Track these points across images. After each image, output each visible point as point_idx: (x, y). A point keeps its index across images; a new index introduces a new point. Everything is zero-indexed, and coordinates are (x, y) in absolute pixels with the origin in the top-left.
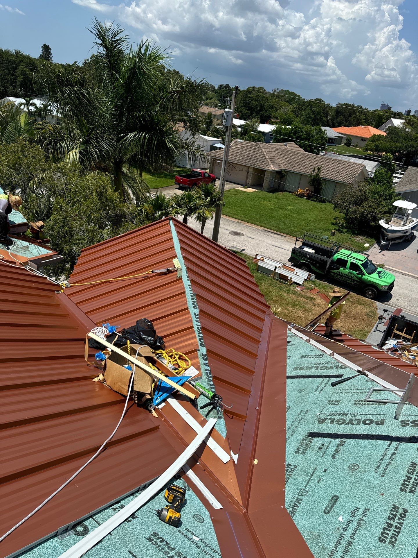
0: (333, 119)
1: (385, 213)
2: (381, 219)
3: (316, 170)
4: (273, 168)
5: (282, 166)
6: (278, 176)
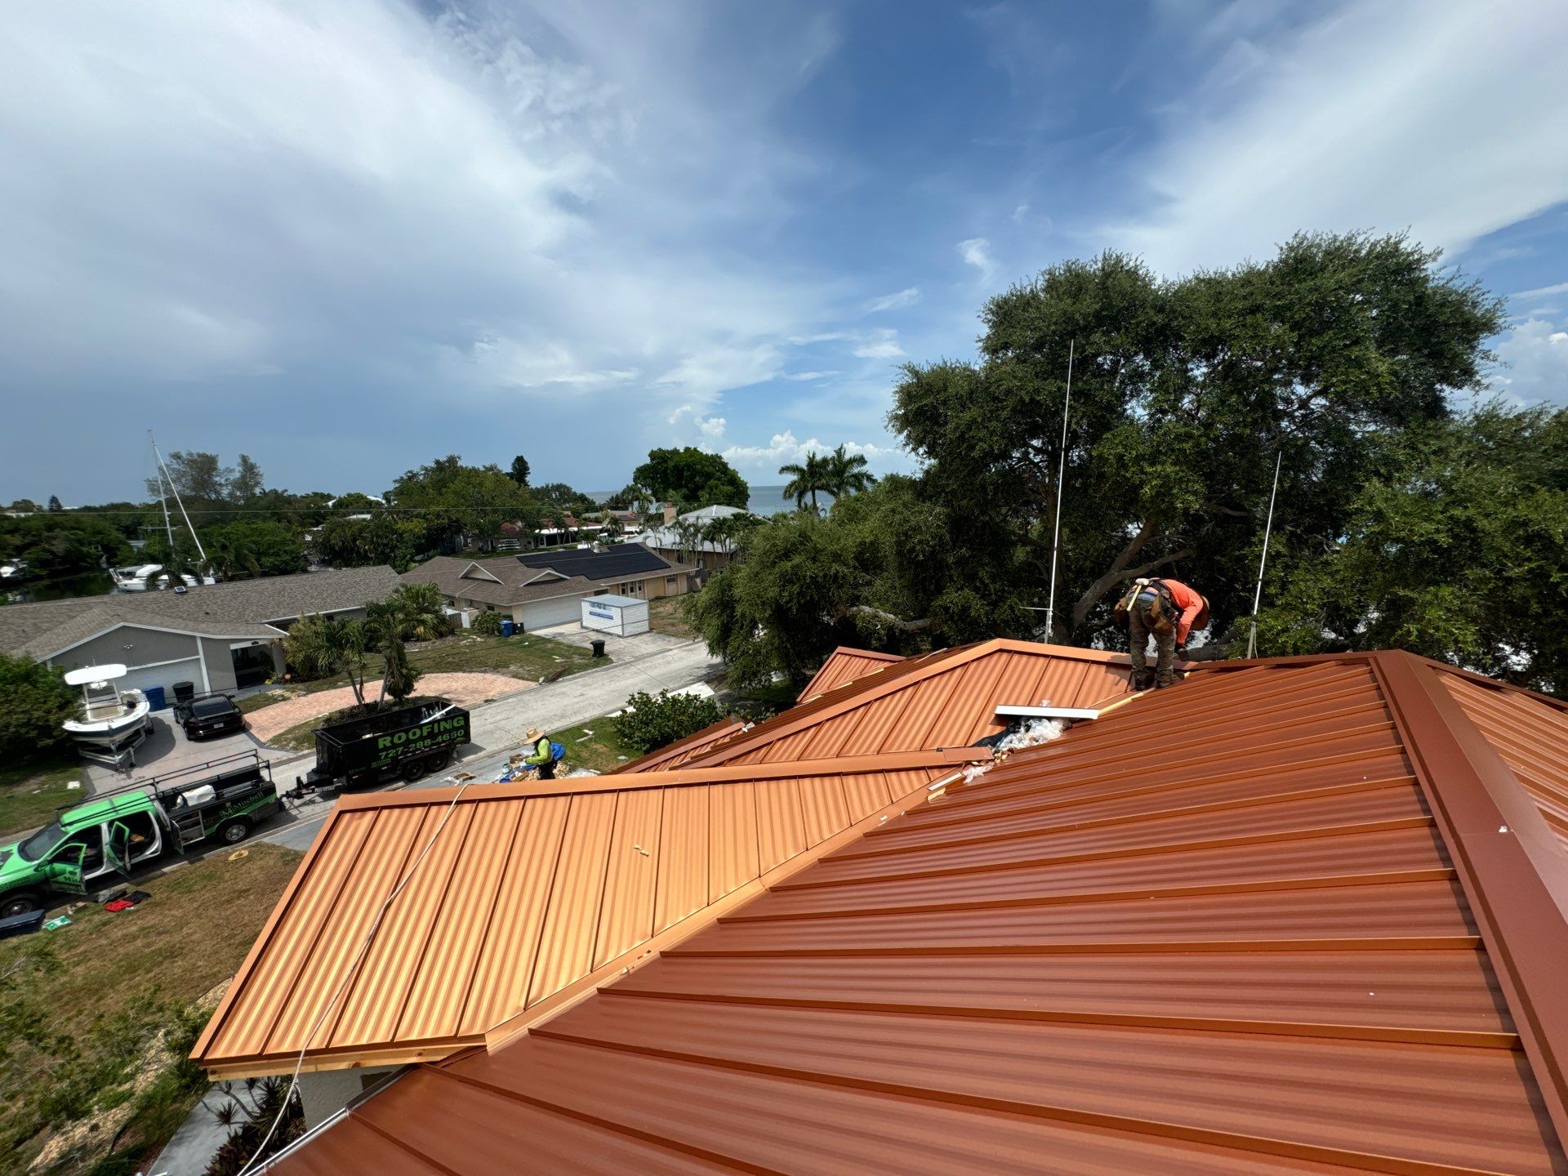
1: (61, 708)
2: (63, 723)
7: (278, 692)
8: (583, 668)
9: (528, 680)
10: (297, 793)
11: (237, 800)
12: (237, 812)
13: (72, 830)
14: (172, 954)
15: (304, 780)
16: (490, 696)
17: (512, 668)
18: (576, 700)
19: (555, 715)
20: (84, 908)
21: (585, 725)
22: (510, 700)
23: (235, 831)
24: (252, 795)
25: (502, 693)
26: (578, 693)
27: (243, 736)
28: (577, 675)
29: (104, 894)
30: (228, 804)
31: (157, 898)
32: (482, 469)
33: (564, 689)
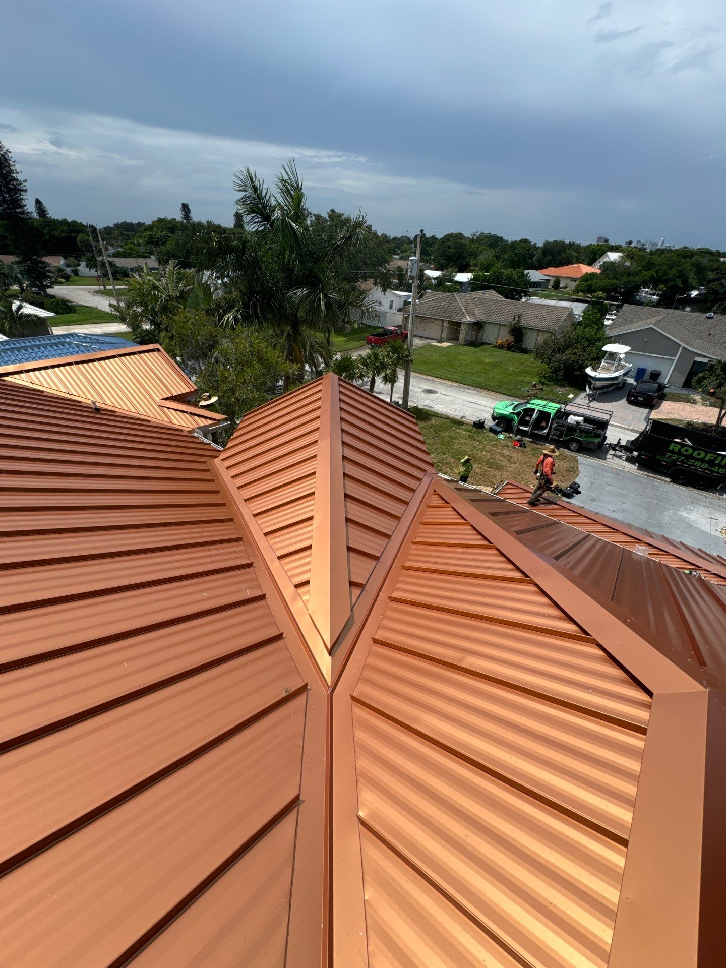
0: (539, 261)
2: (587, 367)
3: (517, 318)
4: (469, 319)
5: (480, 316)
6: (475, 327)
7: (697, 397)
10: (613, 447)
11: (584, 432)
12: (579, 437)
13: (529, 406)
14: (499, 468)
15: (623, 443)
20: (511, 437)
23: (574, 446)
24: (590, 433)
27: (646, 411)
29: (519, 437)
30: (578, 431)
31: (527, 450)
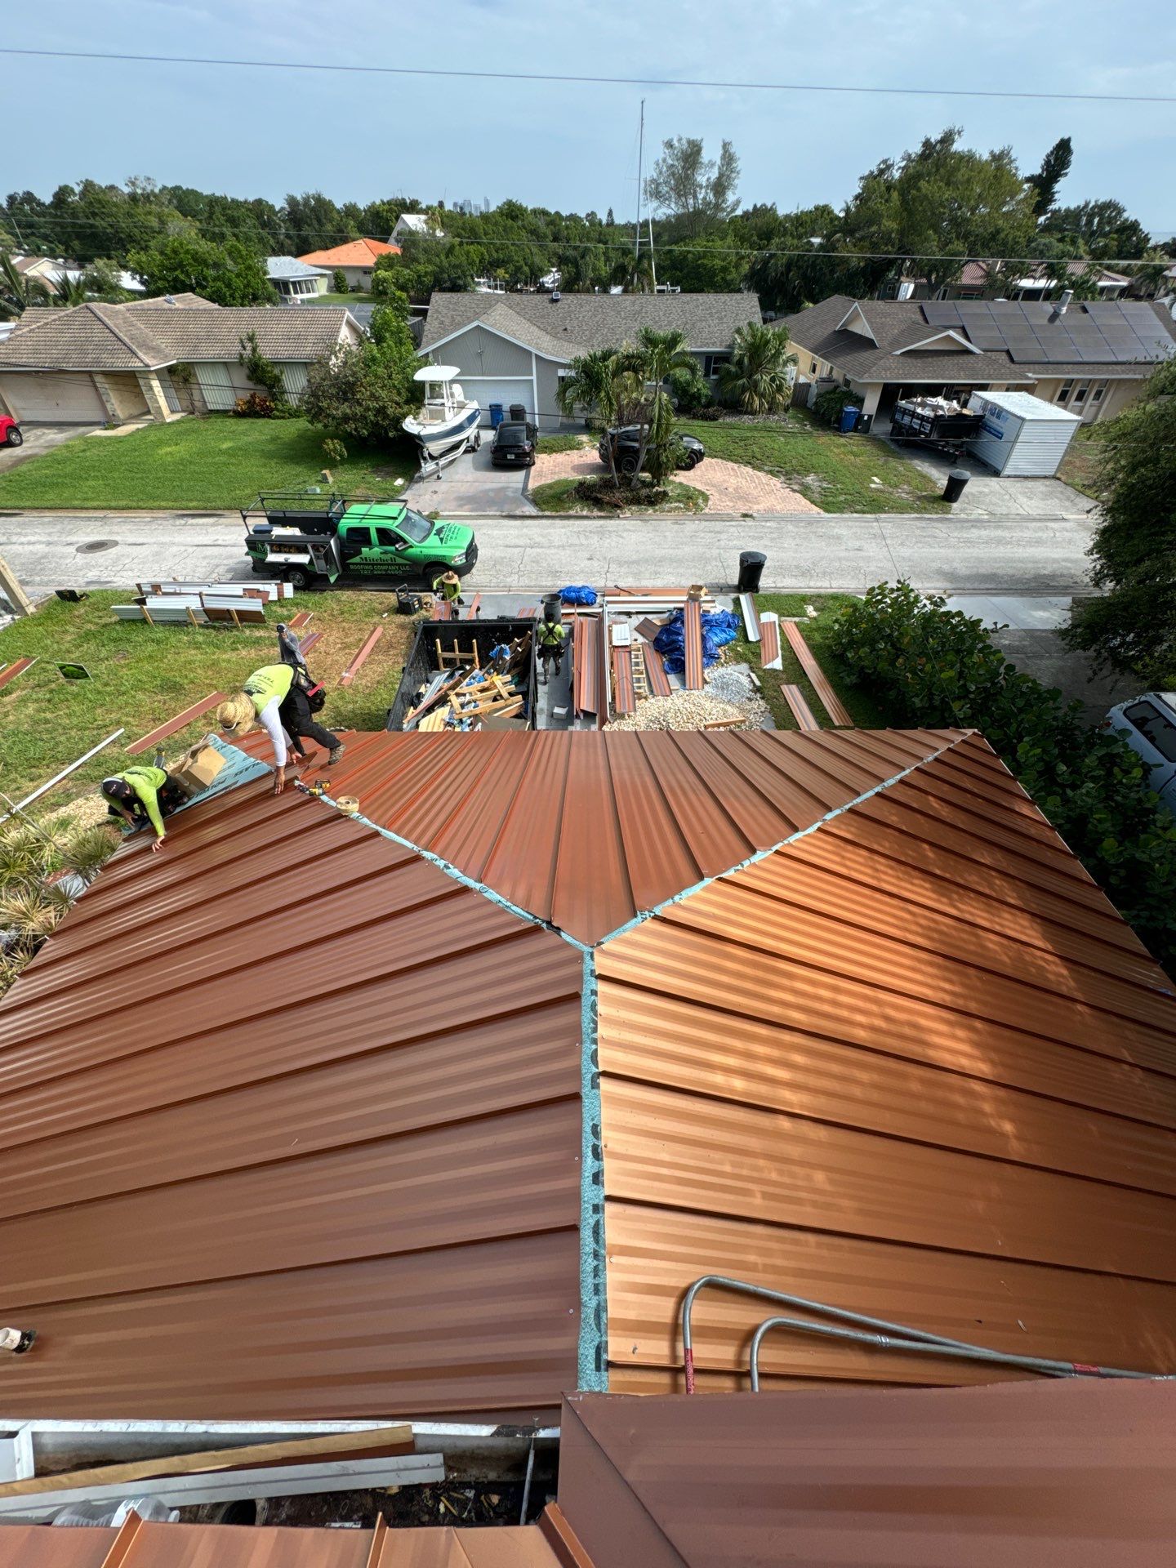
3: (247, 344)
4: (151, 360)
5: (175, 353)
8: (901, 509)
9: (813, 502)
16: (754, 509)
17: (810, 479)
18: (843, 554)
19: (797, 567)
21: (817, 599)
22: (768, 524)
25: (770, 510)
26: (857, 544)
27: (519, 475)
28: (883, 516)
32: (986, 156)
33: (843, 532)
